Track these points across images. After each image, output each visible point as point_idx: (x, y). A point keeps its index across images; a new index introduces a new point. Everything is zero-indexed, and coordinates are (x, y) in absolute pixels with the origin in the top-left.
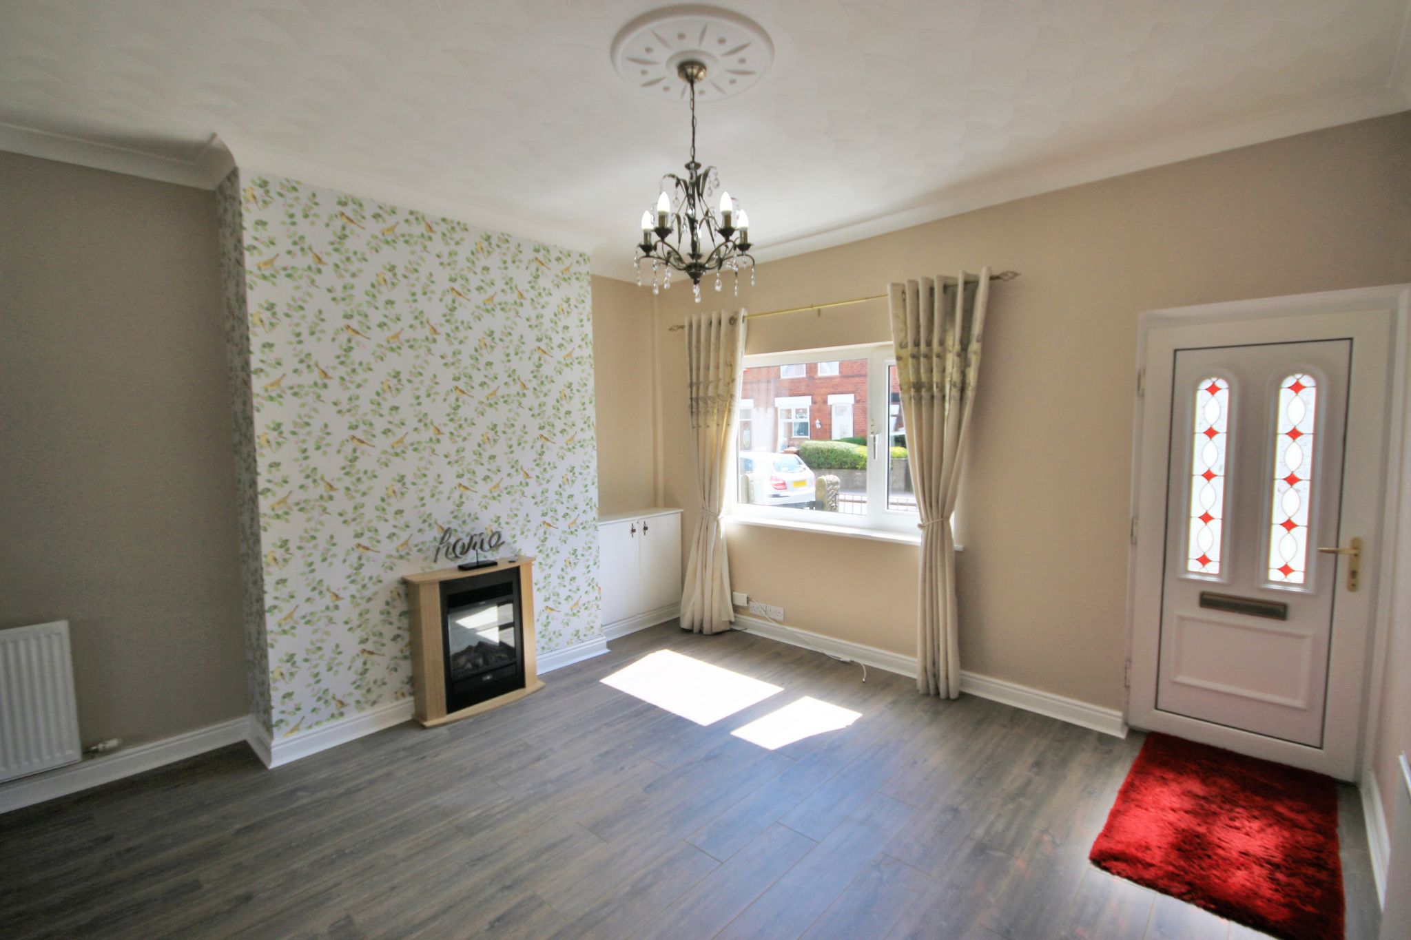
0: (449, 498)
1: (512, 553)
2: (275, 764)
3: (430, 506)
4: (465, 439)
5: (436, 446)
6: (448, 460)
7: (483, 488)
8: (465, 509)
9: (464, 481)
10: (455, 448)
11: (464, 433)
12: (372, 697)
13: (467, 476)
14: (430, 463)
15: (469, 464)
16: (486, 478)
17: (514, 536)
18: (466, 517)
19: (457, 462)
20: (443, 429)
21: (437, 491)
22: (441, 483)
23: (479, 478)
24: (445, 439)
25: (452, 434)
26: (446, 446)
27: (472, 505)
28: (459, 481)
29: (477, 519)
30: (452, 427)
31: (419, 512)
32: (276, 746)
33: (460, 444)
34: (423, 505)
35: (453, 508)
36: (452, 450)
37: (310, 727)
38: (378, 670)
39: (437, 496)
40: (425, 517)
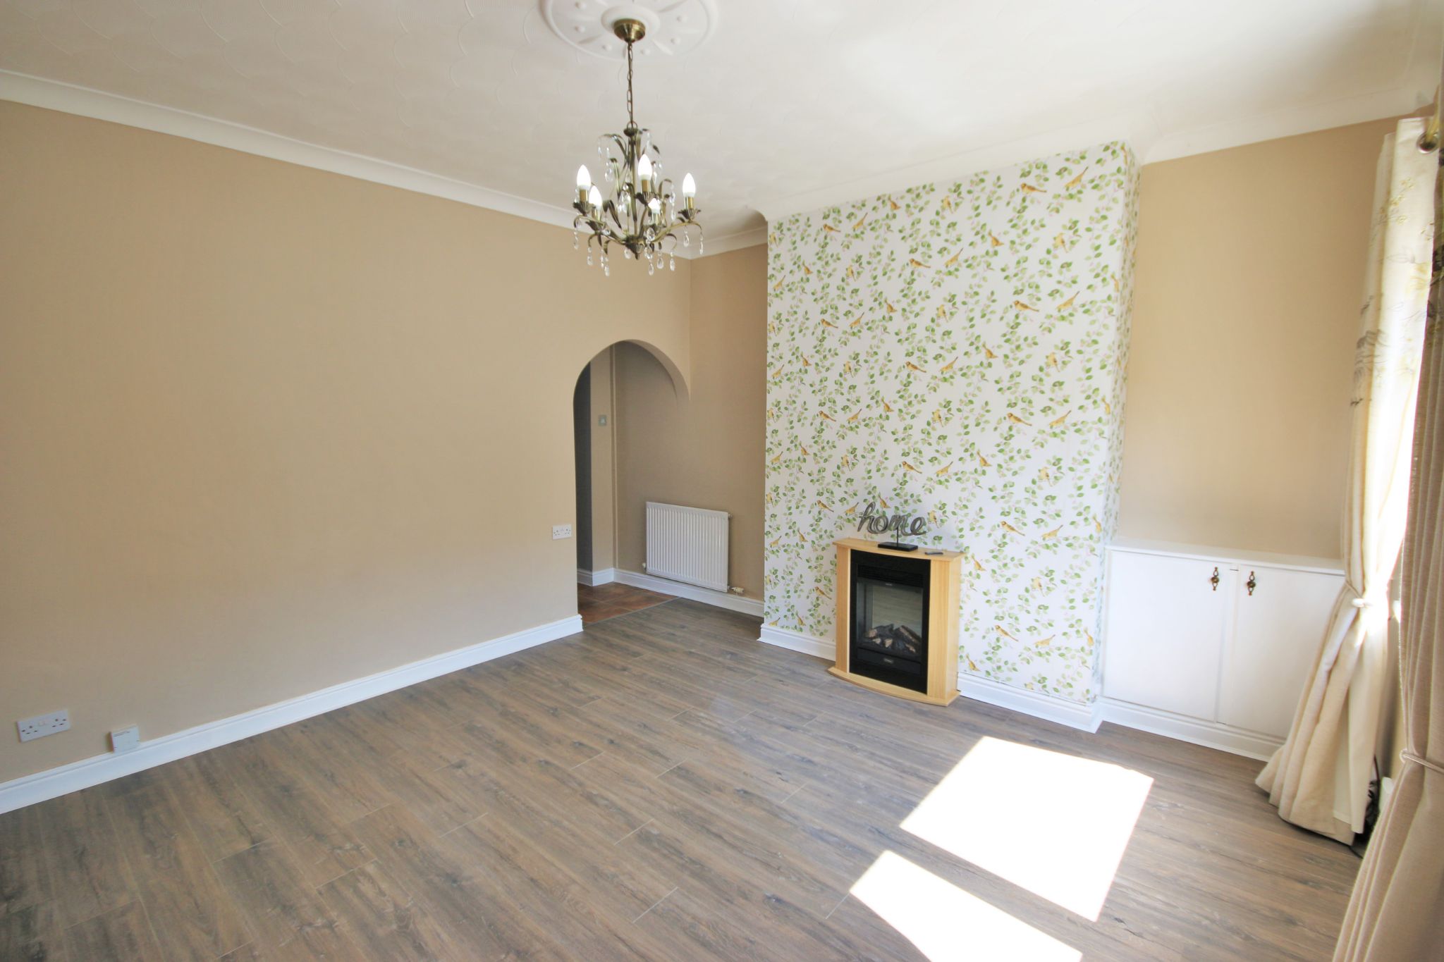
0: (893, 475)
1: (958, 548)
2: (760, 639)
3: (876, 480)
4: (913, 417)
5: (885, 423)
6: (895, 437)
7: (929, 470)
8: (909, 488)
9: (909, 460)
10: (903, 425)
11: (913, 410)
12: (821, 628)
13: (913, 454)
14: (879, 438)
15: (916, 443)
16: (933, 460)
17: (961, 530)
18: (908, 497)
19: (903, 439)
20: (892, 406)
21: (883, 466)
22: (886, 459)
23: (925, 459)
24: (894, 416)
25: (900, 410)
26: (894, 423)
27: (915, 486)
28: (904, 459)
29: (920, 501)
30: (901, 404)
31: (866, 483)
32: (765, 628)
33: (909, 421)
34: (870, 478)
35: (897, 485)
36: (900, 426)
37: (783, 627)
38: (826, 609)
39: (882, 471)
40: (870, 489)
